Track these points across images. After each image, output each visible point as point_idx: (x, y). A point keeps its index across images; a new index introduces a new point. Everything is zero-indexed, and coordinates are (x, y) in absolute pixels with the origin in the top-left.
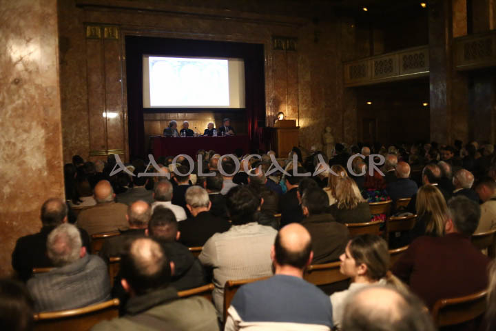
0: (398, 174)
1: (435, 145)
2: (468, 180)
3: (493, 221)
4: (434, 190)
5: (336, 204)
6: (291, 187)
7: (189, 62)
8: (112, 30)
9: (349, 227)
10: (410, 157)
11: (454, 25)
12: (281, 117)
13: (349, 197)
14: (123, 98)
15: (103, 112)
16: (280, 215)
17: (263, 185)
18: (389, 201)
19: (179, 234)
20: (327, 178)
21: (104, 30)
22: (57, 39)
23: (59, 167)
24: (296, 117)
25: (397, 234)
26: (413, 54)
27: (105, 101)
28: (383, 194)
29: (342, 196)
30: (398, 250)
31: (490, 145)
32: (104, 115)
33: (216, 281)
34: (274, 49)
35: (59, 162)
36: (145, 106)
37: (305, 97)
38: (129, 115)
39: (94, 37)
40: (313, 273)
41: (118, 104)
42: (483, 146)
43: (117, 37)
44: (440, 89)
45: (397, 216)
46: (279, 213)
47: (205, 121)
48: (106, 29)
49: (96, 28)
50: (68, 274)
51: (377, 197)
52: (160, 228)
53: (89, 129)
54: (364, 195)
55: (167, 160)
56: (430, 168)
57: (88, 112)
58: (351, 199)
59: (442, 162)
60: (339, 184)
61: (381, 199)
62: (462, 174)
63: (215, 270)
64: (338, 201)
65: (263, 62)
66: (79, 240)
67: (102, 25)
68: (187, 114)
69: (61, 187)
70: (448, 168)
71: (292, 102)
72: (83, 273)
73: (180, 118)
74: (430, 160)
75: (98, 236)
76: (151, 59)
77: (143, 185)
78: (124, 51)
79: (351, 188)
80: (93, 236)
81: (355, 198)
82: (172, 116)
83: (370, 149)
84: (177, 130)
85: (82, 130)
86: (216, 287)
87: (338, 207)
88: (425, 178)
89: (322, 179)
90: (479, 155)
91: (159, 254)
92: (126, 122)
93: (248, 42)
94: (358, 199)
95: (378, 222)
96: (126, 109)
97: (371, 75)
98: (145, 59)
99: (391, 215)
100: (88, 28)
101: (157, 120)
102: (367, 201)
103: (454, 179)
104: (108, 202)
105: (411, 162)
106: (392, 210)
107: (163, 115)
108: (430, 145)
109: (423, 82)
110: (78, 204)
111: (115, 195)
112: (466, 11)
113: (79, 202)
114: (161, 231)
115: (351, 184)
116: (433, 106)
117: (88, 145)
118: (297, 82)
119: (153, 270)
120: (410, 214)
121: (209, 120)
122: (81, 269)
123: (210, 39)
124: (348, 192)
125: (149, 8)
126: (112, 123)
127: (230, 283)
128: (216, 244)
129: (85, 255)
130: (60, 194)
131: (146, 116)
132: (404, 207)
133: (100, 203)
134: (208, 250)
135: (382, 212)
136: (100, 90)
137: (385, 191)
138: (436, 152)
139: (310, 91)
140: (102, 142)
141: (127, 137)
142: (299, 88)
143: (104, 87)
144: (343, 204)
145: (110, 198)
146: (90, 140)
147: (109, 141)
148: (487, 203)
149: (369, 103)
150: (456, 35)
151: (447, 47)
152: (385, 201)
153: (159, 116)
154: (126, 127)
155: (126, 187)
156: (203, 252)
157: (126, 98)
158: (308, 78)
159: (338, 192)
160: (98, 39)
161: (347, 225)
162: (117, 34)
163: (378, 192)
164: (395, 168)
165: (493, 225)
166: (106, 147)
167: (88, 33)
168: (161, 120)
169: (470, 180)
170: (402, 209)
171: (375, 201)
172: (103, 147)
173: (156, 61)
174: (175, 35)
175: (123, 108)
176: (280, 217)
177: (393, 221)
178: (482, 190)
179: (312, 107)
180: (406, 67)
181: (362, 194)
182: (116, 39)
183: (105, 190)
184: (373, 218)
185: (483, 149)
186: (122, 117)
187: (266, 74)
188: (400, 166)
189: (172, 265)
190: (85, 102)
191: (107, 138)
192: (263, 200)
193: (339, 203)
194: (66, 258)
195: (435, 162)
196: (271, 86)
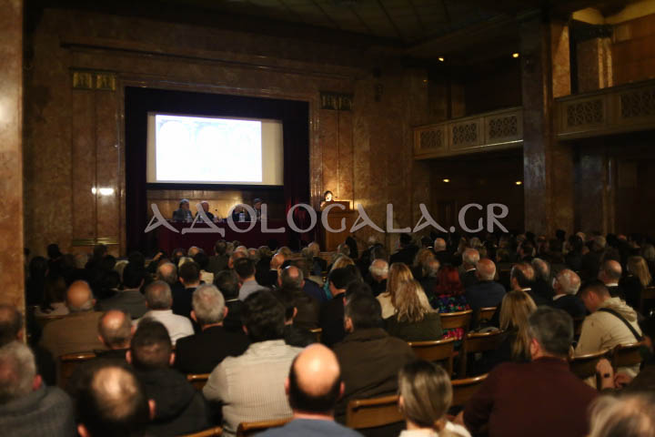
0: (480, 276)
1: (530, 236)
2: (573, 284)
3: (602, 339)
4: (524, 297)
5: (396, 315)
6: (336, 292)
7: (210, 123)
8: (107, 79)
9: (413, 347)
10: (497, 252)
11: (554, 81)
12: (329, 197)
13: (412, 307)
14: (119, 168)
15: (92, 187)
16: (320, 330)
17: (298, 289)
18: (468, 311)
19: (173, 356)
20: (385, 280)
21: (96, 78)
22: (21, 89)
23: (18, 261)
24: (349, 198)
25: (478, 356)
26: (502, 117)
27: (96, 172)
28: (459, 302)
29: (404, 304)
30: (477, 379)
31: (601, 237)
32: (94, 190)
33: (225, 422)
34: (323, 108)
35: (18, 256)
36: (150, 180)
37: (362, 173)
38: (127, 192)
39: (82, 87)
40: (360, 411)
41: (112, 177)
42: (593, 238)
43: (114, 88)
44: (536, 164)
45: (477, 331)
46: (319, 327)
47: (229, 201)
48: (99, 77)
49: (87, 75)
50: (14, 413)
51: (451, 306)
52: (146, 348)
53: (73, 210)
54: (434, 304)
55: (175, 254)
56: (520, 267)
57: (72, 186)
58: (416, 308)
59: (538, 259)
60: (400, 288)
61: (457, 308)
62: (565, 275)
63: (225, 408)
64: (399, 311)
65: (307, 125)
66: (32, 366)
67: (94, 72)
68: (205, 192)
69: (20, 288)
70: (545, 267)
71: (346, 178)
72: (35, 413)
73: (196, 197)
74: (523, 255)
75: (70, 357)
76: (159, 118)
77: (136, 287)
78: (123, 108)
79: (415, 294)
80: (64, 358)
81: (421, 307)
82: (186, 194)
83: (446, 241)
84: (190, 212)
85: (63, 211)
86: (226, 430)
87: (399, 319)
88: (514, 280)
89: (379, 282)
90: (586, 250)
91: (132, 389)
92: (123, 201)
93: (287, 98)
94: (424, 309)
95: (452, 339)
96: (123, 184)
97: (449, 145)
98: (150, 118)
99: (471, 330)
100: (75, 75)
101: (166, 199)
102: (437, 311)
103: (554, 281)
104: (85, 311)
105: (499, 259)
106: (472, 323)
107: (173, 193)
108: (523, 236)
109: (515, 154)
110: (48, 313)
111: (94, 301)
112: (568, 64)
113: (49, 310)
114: (148, 353)
115: (415, 289)
116: (528, 184)
117: (69, 232)
118: (353, 152)
119: (123, 411)
120: (495, 329)
121: (235, 201)
122: (34, 407)
123: (239, 94)
124: (411, 299)
125: (159, 51)
126: (104, 201)
127: (244, 426)
128: (228, 371)
129: (40, 386)
130: (19, 299)
131: (150, 194)
132: (487, 320)
133: (75, 311)
134: (215, 380)
135: (458, 325)
136: (89, 157)
137: (462, 298)
138: (531, 246)
139: (368, 164)
140: (90, 228)
141: (124, 222)
142: (356, 160)
143: (95, 154)
144: (404, 315)
145: (87, 305)
146: (73, 224)
147: (99, 226)
148: (595, 315)
149: (446, 181)
150: (556, 95)
151: (545, 110)
152: (463, 310)
153: (168, 194)
154: (123, 207)
155: (116, 289)
156: (209, 383)
157: (123, 169)
158: (366, 146)
159: (398, 300)
160: (89, 89)
161: (410, 344)
162: (114, 84)
163: (453, 299)
164: (475, 267)
165: (602, 344)
166: (96, 234)
167: (75, 82)
168: (170, 199)
169: (576, 284)
170: (485, 321)
171: (449, 311)
172: (91, 234)
173: (167, 121)
174: (192, 87)
175: (119, 182)
176: (319, 333)
177: (473, 338)
178: (589, 298)
179: (371, 184)
180: (494, 134)
181: (430, 302)
182: (112, 91)
183: (81, 294)
184: (446, 334)
185: (592, 242)
186: (118, 195)
187: (311, 140)
188: (481, 265)
189: (152, 404)
190: (67, 173)
191: (95, 221)
192: (296, 310)
193: (400, 315)
194: (12, 390)
195: (529, 259)
196: (317, 157)
